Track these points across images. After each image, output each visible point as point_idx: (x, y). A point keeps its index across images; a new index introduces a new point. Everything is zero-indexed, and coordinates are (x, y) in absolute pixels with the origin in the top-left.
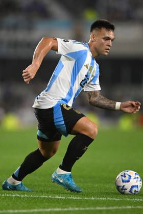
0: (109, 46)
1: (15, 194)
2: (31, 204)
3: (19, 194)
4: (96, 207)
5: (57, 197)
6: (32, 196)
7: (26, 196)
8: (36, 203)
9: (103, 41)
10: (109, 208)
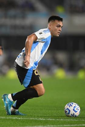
0: (60, 31)
1: (15, 117)
2: (24, 123)
3: (17, 117)
4: (64, 125)
5: (40, 119)
6: (25, 118)
7: (21, 118)
8: (28, 122)
9: (56, 28)
10: (71, 126)
